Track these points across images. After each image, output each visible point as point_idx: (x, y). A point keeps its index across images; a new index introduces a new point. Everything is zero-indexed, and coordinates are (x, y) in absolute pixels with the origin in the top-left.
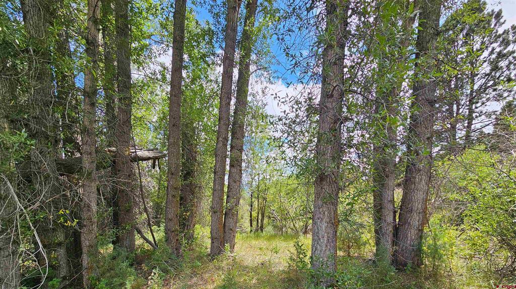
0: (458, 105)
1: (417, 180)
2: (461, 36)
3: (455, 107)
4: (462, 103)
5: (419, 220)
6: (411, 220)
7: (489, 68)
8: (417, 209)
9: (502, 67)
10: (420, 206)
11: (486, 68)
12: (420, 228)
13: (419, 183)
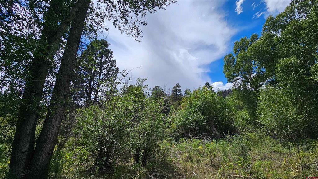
0: (94, 83)
1: (54, 120)
2: (98, 52)
3: (92, 83)
4: (95, 82)
5: (50, 147)
6: (44, 147)
7: (106, 72)
8: (50, 139)
9: (110, 74)
10: (52, 137)
11: (105, 71)
12: (50, 153)
13: (54, 122)
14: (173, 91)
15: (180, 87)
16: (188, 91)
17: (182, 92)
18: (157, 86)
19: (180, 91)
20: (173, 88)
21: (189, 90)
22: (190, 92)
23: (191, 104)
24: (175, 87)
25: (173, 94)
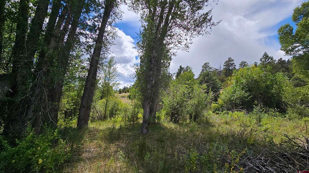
14: (225, 66)
15: (233, 61)
16: (243, 64)
17: (236, 66)
18: (206, 63)
19: (234, 65)
20: (225, 63)
21: (245, 62)
22: (247, 64)
23: (237, 82)
24: (226, 62)
25: (224, 69)
